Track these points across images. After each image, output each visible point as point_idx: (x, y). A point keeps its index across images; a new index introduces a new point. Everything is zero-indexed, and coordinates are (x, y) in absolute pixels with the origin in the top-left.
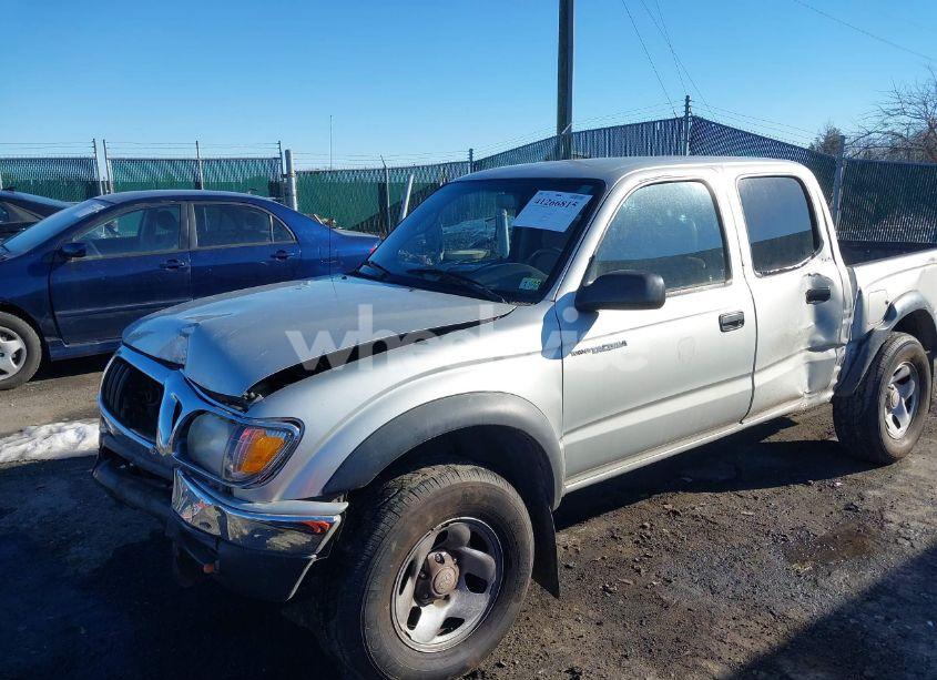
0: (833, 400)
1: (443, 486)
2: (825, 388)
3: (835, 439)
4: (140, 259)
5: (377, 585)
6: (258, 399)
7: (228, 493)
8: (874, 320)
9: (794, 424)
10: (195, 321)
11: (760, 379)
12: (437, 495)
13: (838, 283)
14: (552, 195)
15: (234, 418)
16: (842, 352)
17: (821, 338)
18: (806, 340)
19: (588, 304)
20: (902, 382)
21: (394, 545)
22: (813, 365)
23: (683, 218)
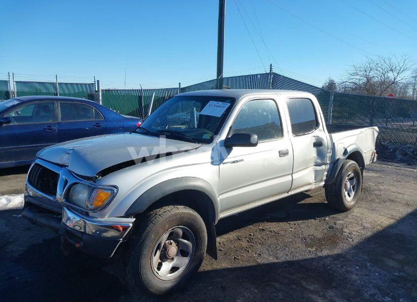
0: (325, 186)
1: (173, 213)
2: (321, 181)
3: (326, 202)
4: (35, 125)
5: (146, 252)
6: (99, 178)
7: (87, 214)
8: (340, 155)
9: (311, 197)
10: (72, 148)
11: (295, 176)
12: (170, 217)
13: (325, 140)
14: (215, 103)
15: (90, 185)
16: (328, 167)
17: (319, 161)
18: (313, 162)
19: (229, 145)
20: (351, 179)
21: (153, 236)
22: (316, 172)
23: (265, 113)
